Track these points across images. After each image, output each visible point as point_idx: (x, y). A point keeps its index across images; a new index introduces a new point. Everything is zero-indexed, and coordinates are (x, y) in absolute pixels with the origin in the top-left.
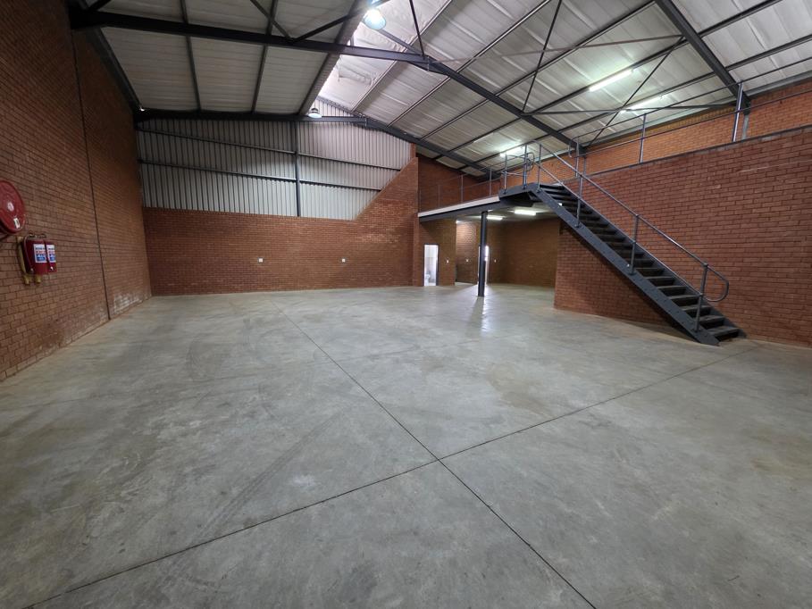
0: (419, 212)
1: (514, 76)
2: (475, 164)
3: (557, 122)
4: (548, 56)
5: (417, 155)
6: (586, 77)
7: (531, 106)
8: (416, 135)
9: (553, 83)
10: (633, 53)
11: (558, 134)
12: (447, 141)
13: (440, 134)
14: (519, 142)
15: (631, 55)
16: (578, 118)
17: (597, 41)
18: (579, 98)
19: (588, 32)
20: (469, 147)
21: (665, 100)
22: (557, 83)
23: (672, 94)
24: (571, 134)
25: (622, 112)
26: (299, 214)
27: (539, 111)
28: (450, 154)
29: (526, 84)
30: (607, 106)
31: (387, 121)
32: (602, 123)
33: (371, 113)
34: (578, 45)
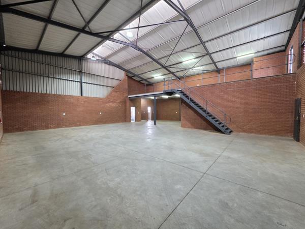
0: (128, 95)
1: (162, 56)
2: (145, 80)
3: (173, 70)
4: (174, 52)
5: (127, 76)
6: (183, 59)
7: (166, 65)
8: (126, 69)
9: (173, 59)
10: (195, 55)
11: (173, 73)
12: (137, 72)
13: (135, 70)
14: (161, 74)
15: (194, 55)
16: (179, 70)
17: (187, 51)
18: (180, 64)
19: (185, 48)
20: (144, 74)
21: (201, 68)
22: (175, 60)
23: (203, 67)
24: (176, 74)
25: (191, 70)
26: (82, 95)
27: (168, 66)
28: (137, 76)
29: (166, 59)
30: (187, 68)
31: (117, 63)
32: (185, 72)
33: (111, 60)
34: (181, 51)
